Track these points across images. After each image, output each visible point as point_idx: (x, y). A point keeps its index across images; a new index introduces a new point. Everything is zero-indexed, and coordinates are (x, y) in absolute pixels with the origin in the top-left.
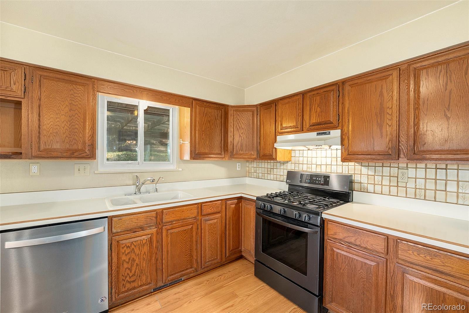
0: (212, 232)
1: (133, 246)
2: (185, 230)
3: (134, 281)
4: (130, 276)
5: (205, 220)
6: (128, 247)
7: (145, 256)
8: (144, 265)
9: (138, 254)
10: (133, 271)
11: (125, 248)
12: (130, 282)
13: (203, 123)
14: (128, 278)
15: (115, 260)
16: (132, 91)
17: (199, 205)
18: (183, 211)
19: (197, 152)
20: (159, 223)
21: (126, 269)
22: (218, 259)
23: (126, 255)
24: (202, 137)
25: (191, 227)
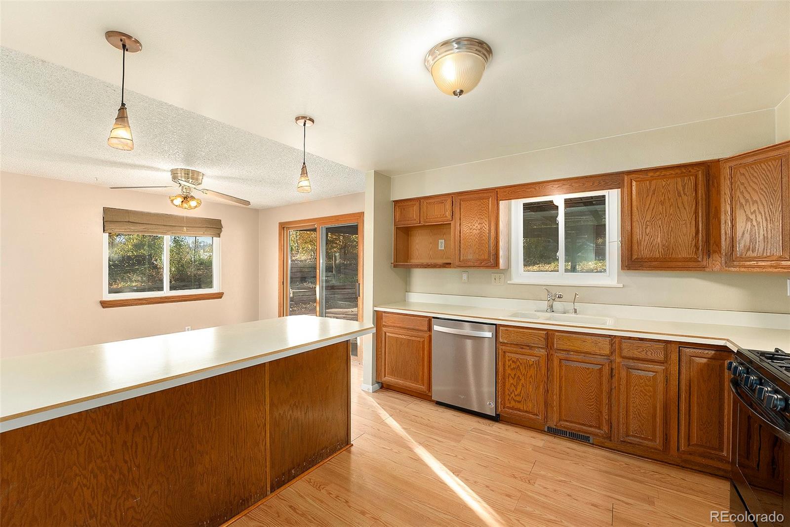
0: (641, 391)
1: (518, 363)
2: (588, 369)
3: (519, 402)
4: (516, 394)
5: (628, 366)
6: (513, 362)
7: (531, 379)
8: (531, 390)
9: (524, 374)
10: (519, 390)
11: (511, 362)
12: (515, 401)
13: (646, 209)
14: (513, 395)
15: (501, 369)
16: (533, 190)
17: (617, 340)
18: (584, 342)
19: (635, 257)
20: (551, 347)
21: (511, 384)
22: (657, 443)
23: (512, 369)
24: (646, 232)
25: (598, 368)
